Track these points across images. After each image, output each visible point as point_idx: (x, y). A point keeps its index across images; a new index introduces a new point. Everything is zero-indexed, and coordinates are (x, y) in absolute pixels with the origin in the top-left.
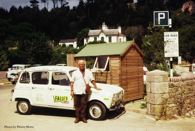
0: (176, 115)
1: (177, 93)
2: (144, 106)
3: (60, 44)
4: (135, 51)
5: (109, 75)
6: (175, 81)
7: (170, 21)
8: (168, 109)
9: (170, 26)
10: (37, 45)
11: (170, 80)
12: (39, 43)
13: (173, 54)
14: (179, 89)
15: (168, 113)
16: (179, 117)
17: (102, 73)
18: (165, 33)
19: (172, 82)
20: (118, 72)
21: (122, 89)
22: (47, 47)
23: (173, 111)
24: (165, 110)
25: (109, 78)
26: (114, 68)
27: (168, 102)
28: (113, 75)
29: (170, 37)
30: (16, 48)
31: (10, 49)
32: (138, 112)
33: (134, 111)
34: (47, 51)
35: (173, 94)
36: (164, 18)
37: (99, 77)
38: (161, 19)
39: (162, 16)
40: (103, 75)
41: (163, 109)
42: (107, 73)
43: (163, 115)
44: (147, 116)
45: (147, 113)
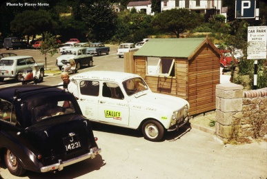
0: (250, 138)
1: (254, 111)
2: (213, 123)
3: (128, 8)
4: (209, 51)
5: (174, 81)
6: (252, 97)
7: (257, 12)
8: (240, 130)
9: (257, 19)
10: (96, 12)
11: (245, 96)
12: (100, 10)
13: (259, 55)
14: (257, 106)
15: (240, 135)
16: (253, 140)
17: (166, 78)
18: (250, 28)
19: (247, 99)
20: (186, 79)
21: (187, 102)
22: (110, 16)
23: (248, 133)
24: (236, 131)
25: (174, 85)
26: (180, 74)
27: (240, 123)
28: (179, 82)
29: (256, 33)
30: (70, 14)
31: (62, 15)
32: (206, 131)
33: (201, 129)
34: (110, 21)
35: (248, 113)
36: (249, 7)
37: (162, 83)
38: (244, 9)
39: (246, 5)
40: (167, 80)
41: (234, 130)
42: (172, 79)
43: (233, 137)
44: (215, 138)
45: (215, 133)
